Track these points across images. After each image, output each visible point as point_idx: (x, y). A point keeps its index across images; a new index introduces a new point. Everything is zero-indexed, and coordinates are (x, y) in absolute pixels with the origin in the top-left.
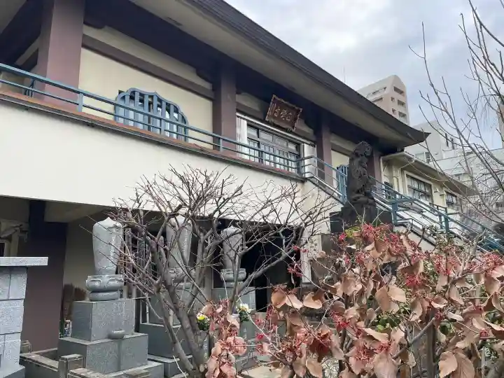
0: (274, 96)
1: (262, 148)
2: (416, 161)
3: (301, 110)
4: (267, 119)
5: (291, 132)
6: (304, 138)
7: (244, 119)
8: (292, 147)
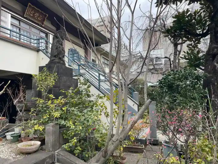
0: (29, 4)
1: (22, 33)
2: (106, 51)
3: (47, 15)
4: (25, 16)
5: (41, 26)
6: (50, 31)
7: (9, 13)
8: (43, 35)
